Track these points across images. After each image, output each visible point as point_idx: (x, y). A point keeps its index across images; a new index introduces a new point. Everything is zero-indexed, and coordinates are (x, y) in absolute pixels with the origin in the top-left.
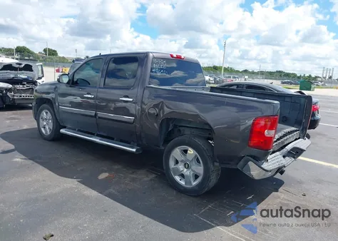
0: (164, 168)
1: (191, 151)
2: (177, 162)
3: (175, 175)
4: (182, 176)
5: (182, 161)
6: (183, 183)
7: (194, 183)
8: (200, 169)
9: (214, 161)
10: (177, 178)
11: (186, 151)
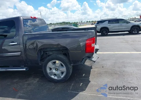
0: (44, 73)
1: (57, 62)
2: (51, 69)
3: (51, 75)
4: (55, 75)
5: (53, 68)
6: (56, 78)
7: (62, 77)
8: (64, 69)
9: (70, 64)
10: (53, 77)
11: (55, 63)
